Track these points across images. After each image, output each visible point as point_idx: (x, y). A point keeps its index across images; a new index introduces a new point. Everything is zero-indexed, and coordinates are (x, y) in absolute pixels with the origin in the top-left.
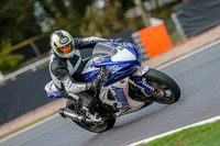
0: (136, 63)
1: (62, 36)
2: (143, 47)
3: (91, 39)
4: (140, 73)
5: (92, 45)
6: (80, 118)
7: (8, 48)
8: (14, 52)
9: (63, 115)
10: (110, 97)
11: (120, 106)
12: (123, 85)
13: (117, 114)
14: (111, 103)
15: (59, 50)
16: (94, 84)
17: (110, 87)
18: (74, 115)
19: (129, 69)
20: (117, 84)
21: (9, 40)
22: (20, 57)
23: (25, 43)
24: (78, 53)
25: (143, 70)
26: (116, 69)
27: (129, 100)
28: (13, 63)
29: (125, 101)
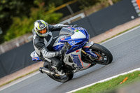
0: (86, 40)
1: (41, 24)
3: (59, 25)
4: (88, 46)
6: (52, 73)
8: (56, 12)
9: (41, 71)
11: (76, 66)
12: (78, 53)
13: (74, 71)
14: (71, 64)
15: (39, 32)
16: (61, 53)
17: (70, 54)
18: (48, 72)
21: (53, 4)
22: (61, 15)
23: (64, 6)
24: (50, 33)
25: (90, 44)
27: (82, 62)
28: (56, 18)
29: (79, 63)
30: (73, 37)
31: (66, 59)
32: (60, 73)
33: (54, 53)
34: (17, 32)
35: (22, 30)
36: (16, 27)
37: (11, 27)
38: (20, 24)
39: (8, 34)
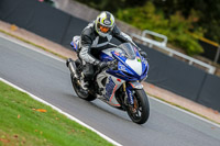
0: (138, 78)
1: (108, 19)
3: (127, 37)
4: (135, 86)
6: (76, 76)
10: (103, 82)
11: (104, 92)
12: (118, 83)
13: (98, 96)
16: (101, 65)
17: (109, 75)
18: (74, 70)
19: (130, 77)
20: (114, 79)
24: (110, 37)
25: (138, 86)
26: (122, 69)
27: (113, 95)
29: (110, 93)
30: (128, 62)
31: (101, 76)
32: (82, 84)
33: (92, 60)
34: (137, 19)
35: (144, 22)
36: (142, 14)
37: (137, 9)
38: (149, 15)
39: (126, 12)
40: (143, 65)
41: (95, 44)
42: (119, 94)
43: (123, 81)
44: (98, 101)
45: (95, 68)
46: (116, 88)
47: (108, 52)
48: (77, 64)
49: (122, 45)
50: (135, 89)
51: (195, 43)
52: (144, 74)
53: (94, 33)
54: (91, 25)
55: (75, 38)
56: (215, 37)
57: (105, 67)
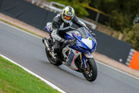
0: (90, 51)
1: (70, 11)
2: (131, 59)
4: (88, 56)
5: (80, 26)
6: (49, 49)
7: (86, 5)
8: (87, 9)
9: (43, 41)
10: (67, 53)
11: (67, 60)
12: (77, 54)
13: (64, 63)
14: (65, 56)
16: (65, 42)
17: (70, 49)
18: (47, 46)
19: (85, 50)
20: (74, 51)
22: (87, 14)
23: (96, 10)
24: (71, 23)
26: (79, 45)
27: (73, 62)
28: (81, 13)
29: (71, 60)
30: (83, 40)
31: (65, 49)
32: (53, 54)
33: (60, 38)
40: (93, 42)
41: (62, 27)
42: (77, 61)
43: (80, 53)
44: (63, 66)
45: (61, 44)
46: (75, 57)
47: (70, 33)
48: (50, 41)
49: (79, 29)
50: (88, 58)
51: (83, 10)
52: (94, 48)
53: (61, 21)
54: (59, 15)
55: (48, 24)
56: (96, 6)
57: (68, 43)
